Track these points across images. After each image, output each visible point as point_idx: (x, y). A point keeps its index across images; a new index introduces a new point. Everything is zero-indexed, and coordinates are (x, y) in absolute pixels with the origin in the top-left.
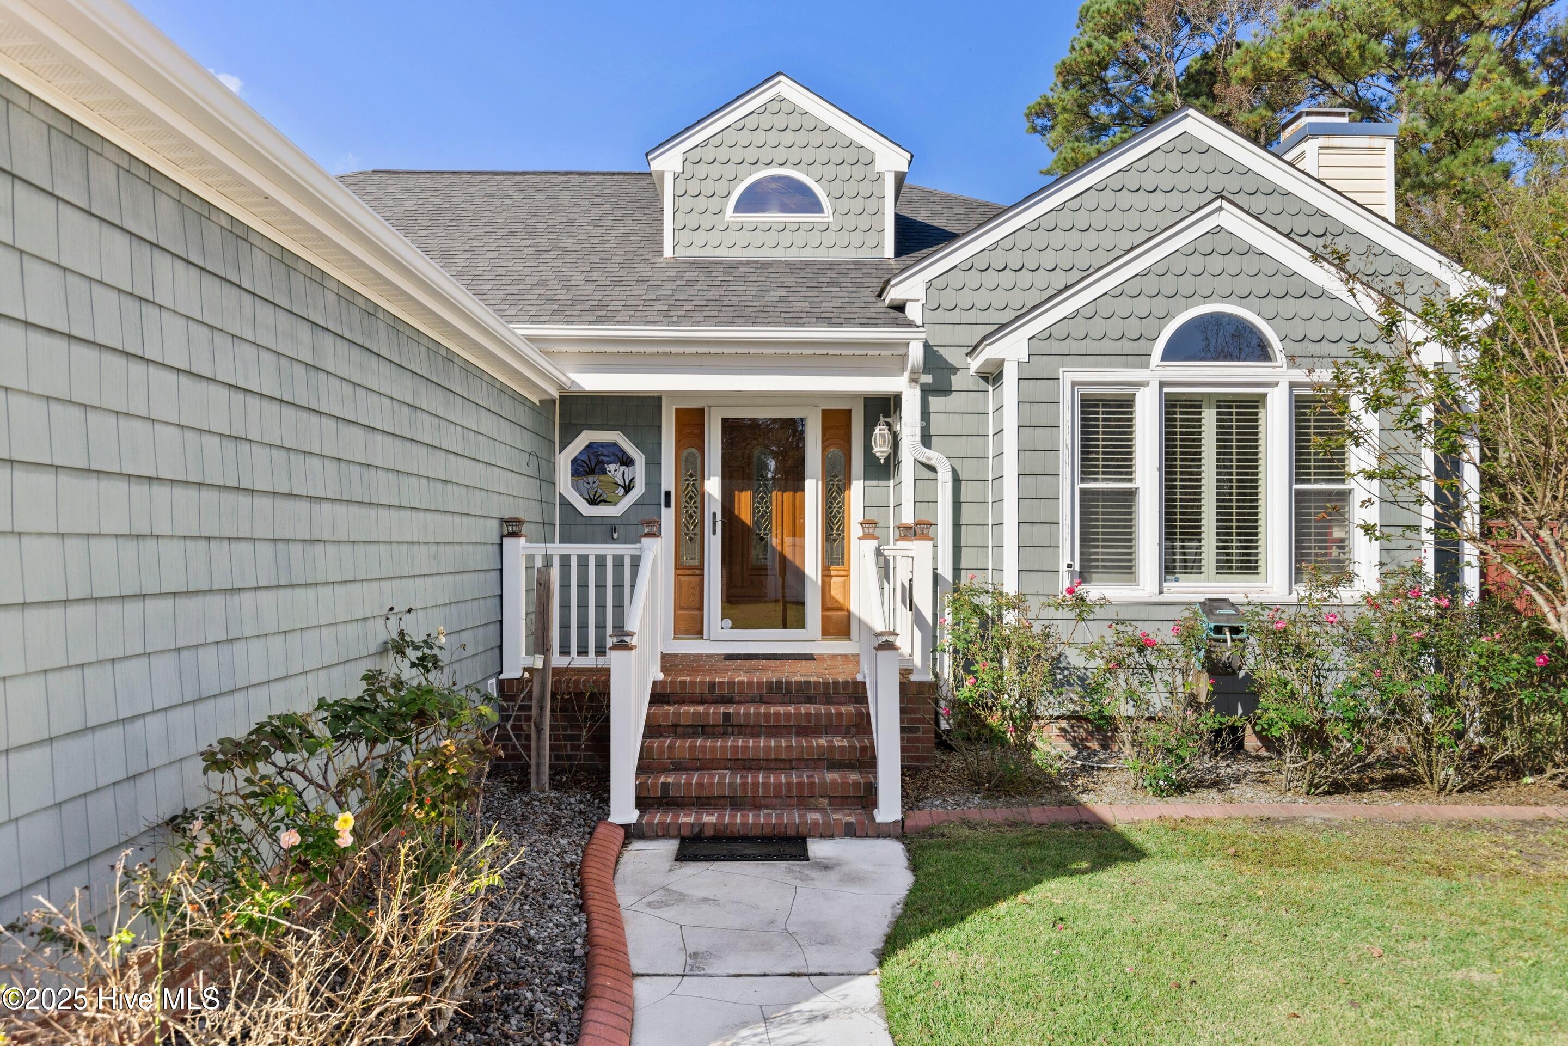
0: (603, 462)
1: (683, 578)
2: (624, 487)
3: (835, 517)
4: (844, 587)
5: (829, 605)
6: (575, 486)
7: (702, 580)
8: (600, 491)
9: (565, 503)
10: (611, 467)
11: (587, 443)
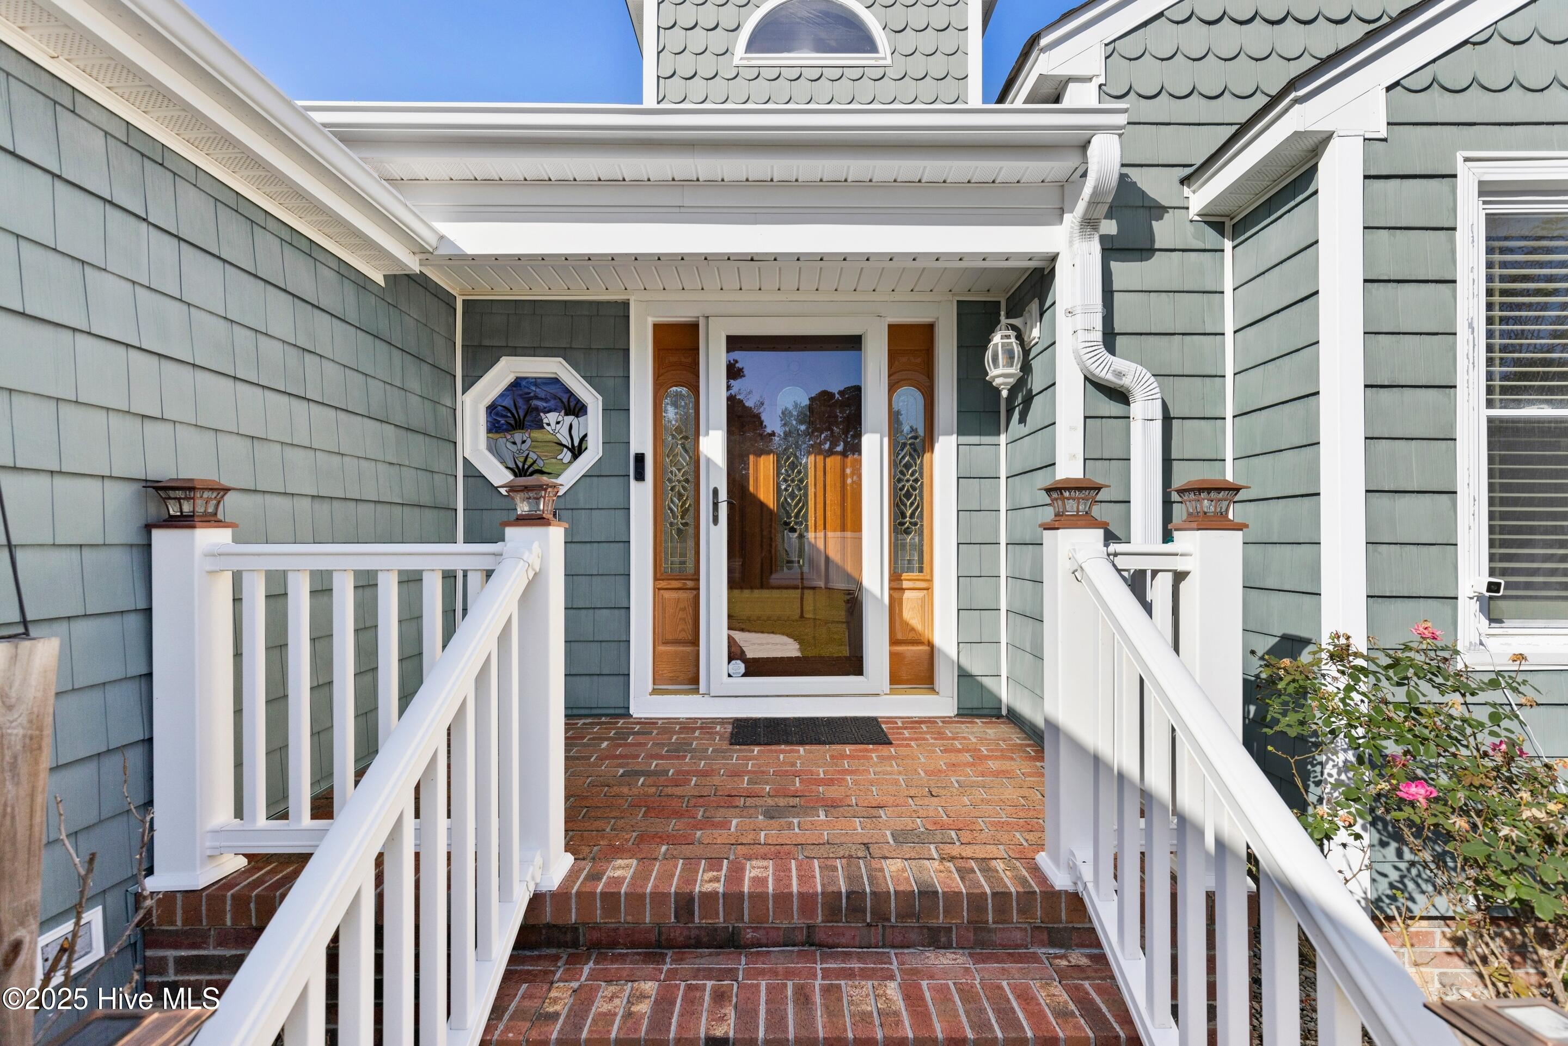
0: (537, 410)
1: (667, 595)
2: (572, 449)
3: (908, 495)
4: (923, 606)
5: (899, 636)
6: (493, 449)
7: (697, 598)
8: (533, 456)
9: (473, 474)
10: (551, 418)
11: (510, 378)
